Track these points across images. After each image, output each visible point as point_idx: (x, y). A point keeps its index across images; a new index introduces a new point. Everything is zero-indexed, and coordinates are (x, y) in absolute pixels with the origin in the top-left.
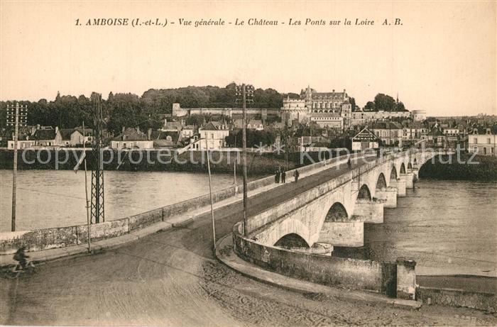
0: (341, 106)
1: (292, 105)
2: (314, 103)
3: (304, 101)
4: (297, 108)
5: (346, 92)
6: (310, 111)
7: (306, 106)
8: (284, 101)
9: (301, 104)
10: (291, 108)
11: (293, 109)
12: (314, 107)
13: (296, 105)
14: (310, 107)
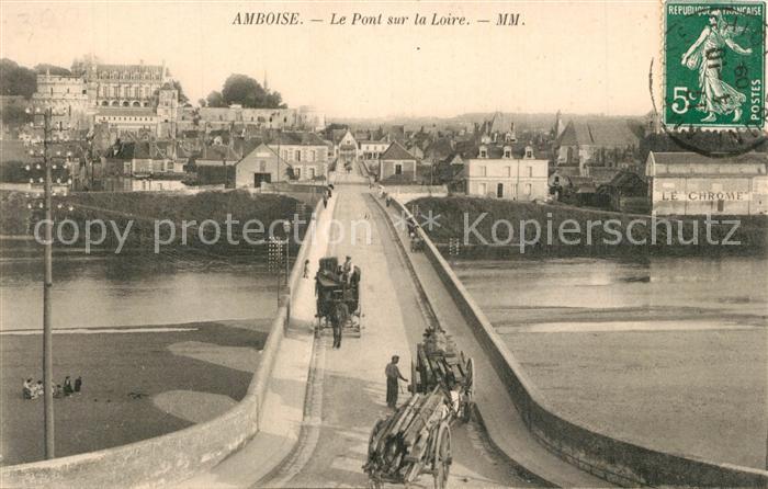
0: (157, 93)
1: (57, 89)
2: (102, 85)
3: (80, 81)
4: (68, 97)
5: (166, 65)
6: (94, 103)
7: (84, 92)
8: (39, 81)
9: (76, 86)
10: (55, 97)
11: (61, 97)
12: (101, 94)
13: (64, 89)
14: (94, 93)
